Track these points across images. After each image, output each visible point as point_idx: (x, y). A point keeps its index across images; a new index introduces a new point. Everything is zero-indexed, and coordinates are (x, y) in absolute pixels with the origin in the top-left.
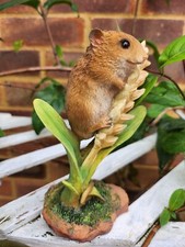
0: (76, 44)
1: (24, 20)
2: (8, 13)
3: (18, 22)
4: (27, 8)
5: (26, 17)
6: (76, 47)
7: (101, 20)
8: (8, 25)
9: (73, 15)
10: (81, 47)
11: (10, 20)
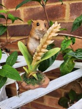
0: (61, 18)
1: (35, 8)
2: (27, 6)
3: (32, 10)
4: (36, 2)
5: (35, 7)
6: (61, 20)
7: (76, 4)
8: (27, 12)
9: (60, 3)
10: (64, 20)
11: (27, 9)
